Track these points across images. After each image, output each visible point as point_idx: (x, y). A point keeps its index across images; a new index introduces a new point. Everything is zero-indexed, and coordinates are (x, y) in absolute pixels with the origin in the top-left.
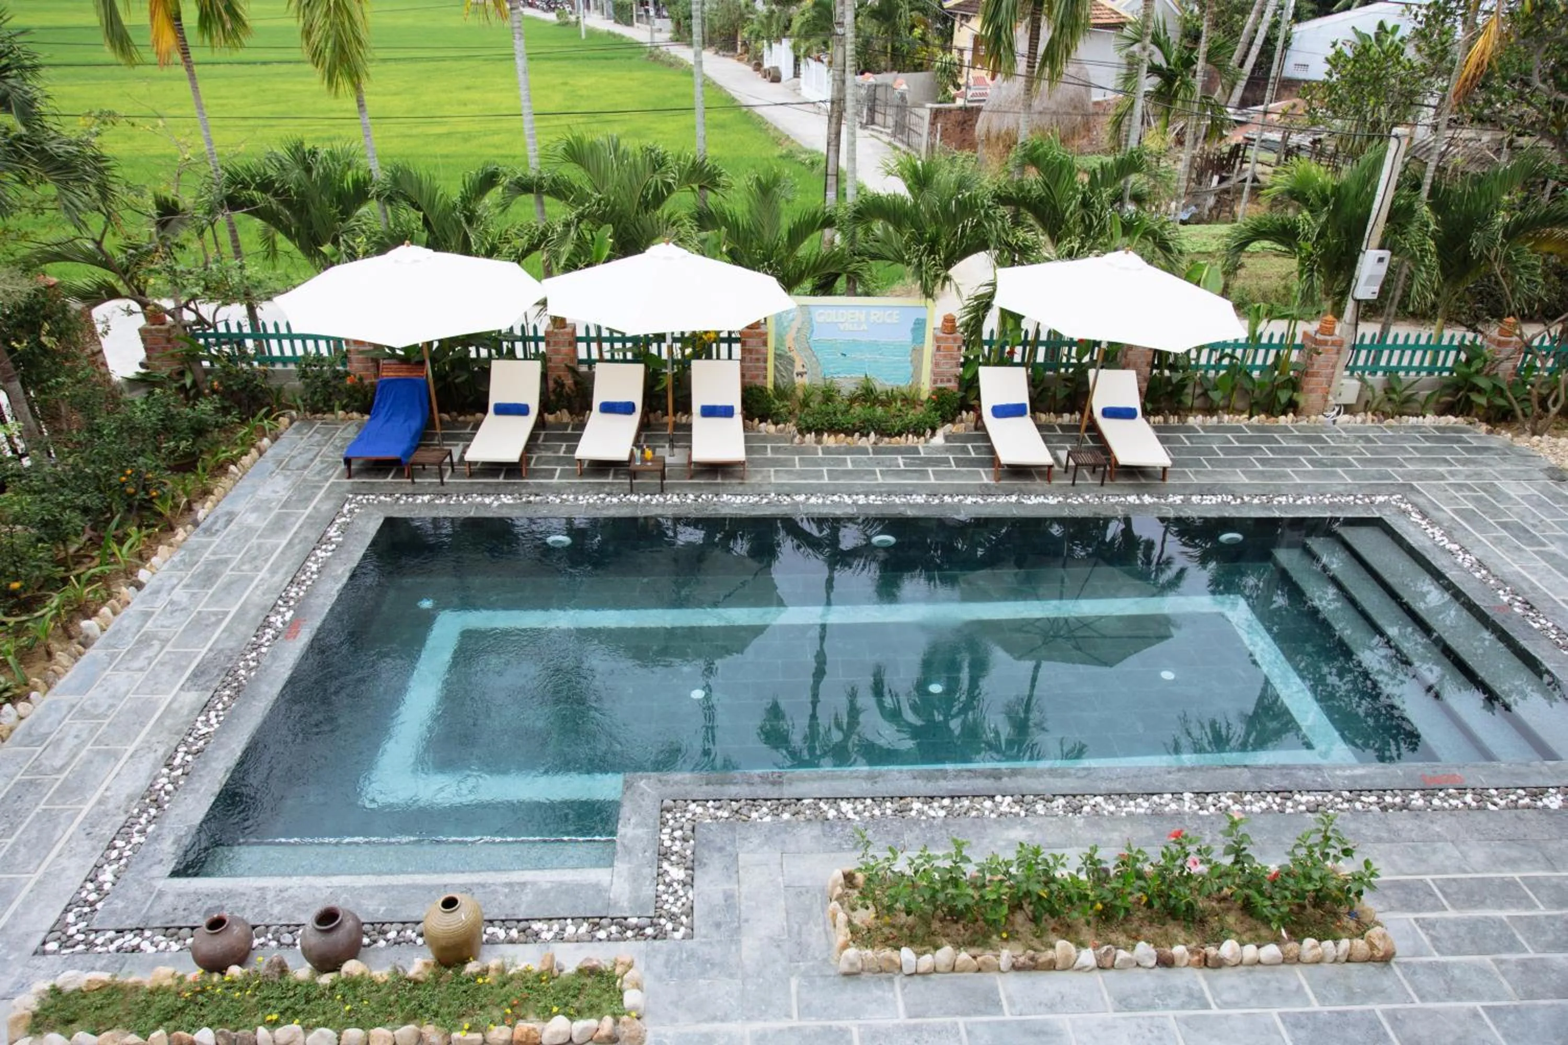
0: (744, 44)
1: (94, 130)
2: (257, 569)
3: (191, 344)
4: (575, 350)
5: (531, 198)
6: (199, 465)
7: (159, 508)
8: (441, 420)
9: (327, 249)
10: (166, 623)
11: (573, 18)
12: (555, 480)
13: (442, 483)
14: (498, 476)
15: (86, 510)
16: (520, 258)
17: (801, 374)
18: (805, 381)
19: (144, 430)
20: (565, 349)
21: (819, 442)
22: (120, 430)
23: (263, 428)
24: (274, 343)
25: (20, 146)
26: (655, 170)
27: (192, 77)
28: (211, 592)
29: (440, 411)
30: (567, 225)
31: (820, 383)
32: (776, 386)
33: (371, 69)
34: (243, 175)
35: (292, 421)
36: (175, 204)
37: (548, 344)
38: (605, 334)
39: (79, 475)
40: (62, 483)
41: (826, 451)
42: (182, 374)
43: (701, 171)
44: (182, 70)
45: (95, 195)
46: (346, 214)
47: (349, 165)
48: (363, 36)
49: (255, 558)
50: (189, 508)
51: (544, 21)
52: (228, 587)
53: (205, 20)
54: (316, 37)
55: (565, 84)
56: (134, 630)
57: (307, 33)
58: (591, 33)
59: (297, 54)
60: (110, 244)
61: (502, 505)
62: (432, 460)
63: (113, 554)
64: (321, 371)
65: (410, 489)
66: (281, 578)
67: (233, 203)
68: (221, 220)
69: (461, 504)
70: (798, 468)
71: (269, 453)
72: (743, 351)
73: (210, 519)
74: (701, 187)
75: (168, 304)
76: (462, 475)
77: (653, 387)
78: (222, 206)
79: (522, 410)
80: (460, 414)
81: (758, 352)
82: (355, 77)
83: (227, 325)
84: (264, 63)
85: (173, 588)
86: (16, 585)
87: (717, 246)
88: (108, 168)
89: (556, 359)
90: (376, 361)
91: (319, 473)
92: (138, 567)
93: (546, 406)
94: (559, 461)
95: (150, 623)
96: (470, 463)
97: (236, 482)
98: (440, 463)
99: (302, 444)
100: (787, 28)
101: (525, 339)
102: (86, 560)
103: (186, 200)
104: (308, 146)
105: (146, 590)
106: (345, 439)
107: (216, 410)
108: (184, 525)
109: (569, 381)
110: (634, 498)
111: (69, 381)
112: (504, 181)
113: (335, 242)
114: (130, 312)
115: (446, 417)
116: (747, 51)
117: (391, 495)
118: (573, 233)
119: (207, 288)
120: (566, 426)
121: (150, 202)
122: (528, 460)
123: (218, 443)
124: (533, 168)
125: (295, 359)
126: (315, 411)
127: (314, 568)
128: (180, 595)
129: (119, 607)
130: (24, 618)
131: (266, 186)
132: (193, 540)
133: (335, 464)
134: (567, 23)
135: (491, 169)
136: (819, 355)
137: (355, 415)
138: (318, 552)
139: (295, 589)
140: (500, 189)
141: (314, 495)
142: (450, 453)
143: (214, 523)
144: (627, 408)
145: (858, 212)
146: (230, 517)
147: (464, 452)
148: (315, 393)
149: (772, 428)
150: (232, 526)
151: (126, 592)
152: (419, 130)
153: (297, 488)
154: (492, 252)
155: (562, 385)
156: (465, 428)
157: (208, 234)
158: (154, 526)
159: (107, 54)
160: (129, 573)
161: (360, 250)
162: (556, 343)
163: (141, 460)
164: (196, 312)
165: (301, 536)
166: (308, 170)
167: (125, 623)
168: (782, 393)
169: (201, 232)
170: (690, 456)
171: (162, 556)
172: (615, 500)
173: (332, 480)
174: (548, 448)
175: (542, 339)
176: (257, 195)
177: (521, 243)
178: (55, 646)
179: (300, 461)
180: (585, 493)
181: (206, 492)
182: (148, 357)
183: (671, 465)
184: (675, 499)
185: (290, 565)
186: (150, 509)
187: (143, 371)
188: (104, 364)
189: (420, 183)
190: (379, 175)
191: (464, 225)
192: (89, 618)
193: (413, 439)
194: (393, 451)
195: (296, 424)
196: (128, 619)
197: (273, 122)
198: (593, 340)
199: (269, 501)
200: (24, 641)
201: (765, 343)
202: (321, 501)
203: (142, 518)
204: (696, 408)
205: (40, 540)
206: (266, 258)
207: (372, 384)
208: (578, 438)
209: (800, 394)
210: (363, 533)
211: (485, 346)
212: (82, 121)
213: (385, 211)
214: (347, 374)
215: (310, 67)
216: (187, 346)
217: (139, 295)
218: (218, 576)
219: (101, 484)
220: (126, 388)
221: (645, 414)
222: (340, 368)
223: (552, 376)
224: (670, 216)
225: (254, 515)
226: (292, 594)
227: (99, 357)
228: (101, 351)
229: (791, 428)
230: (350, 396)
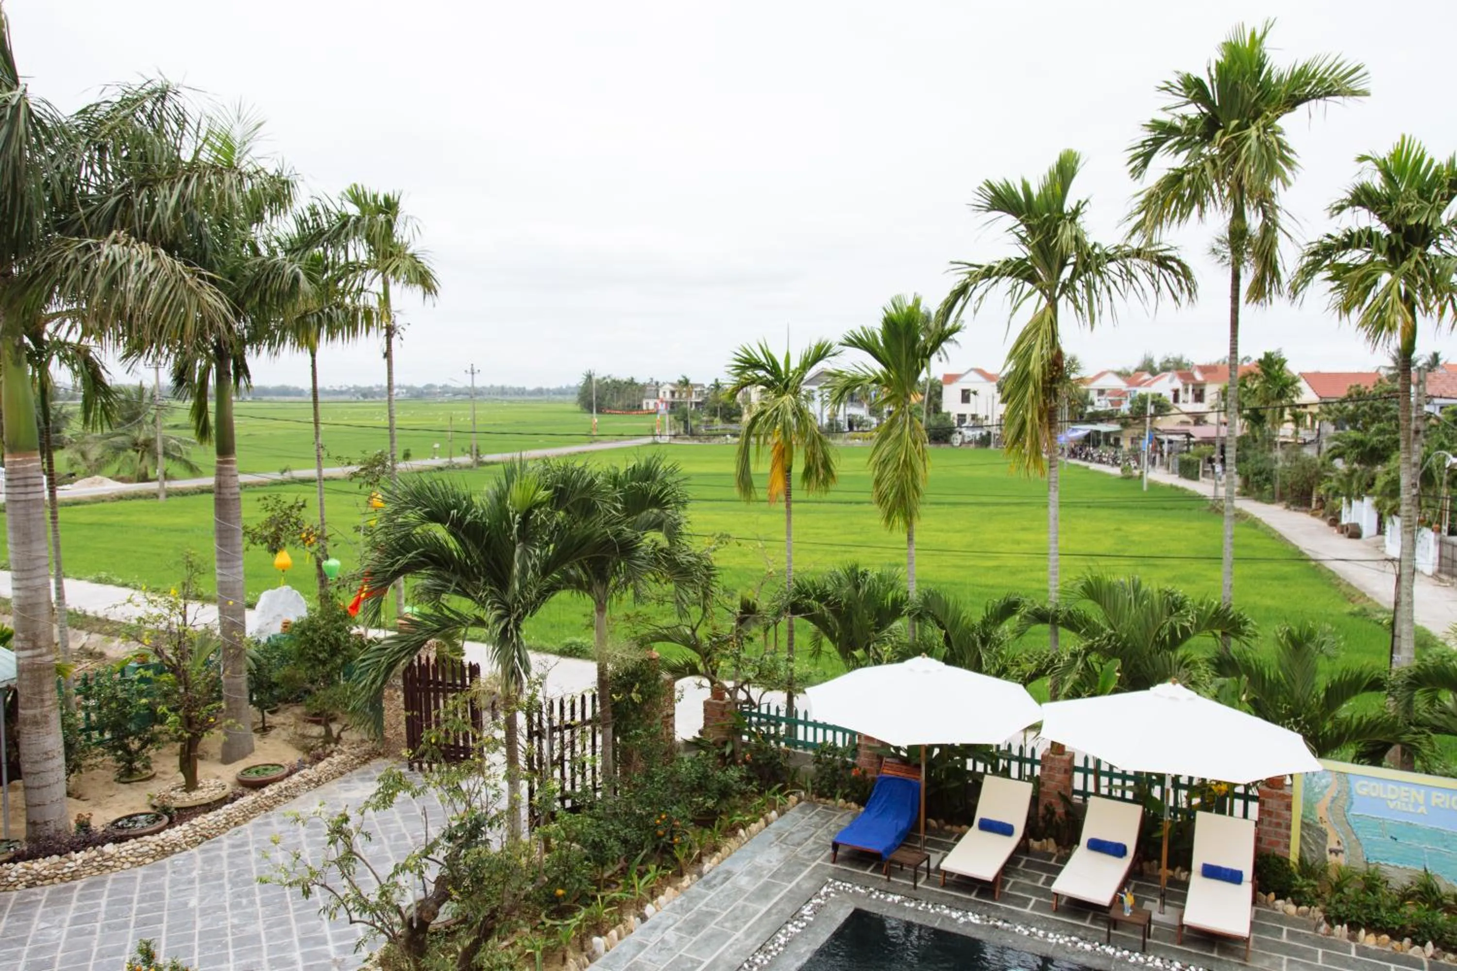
0: (1320, 500)
1: (713, 547)
2: (736, 929)
3: (738, 720)
4: (1071, 779)
5: (1045, 628)
6: (717, 823)
7: (677, 854)
8: (927, 826)
9: (859, 653)
10: (654, 958)
11: (1137, 472)
12: (1027, 911)
13: (915, 887)
14: (970, 893)
15: (625, 842)
16: (1027, 681)
17: (1336, 852)
18: (1342, 860)
19: (684, 784)
20: (1059, 776)
21: (1354, 938)
22: (668, 780)
23: (775, 801)
24: (801, 728)
25: (660, 555)
26: (1171, 613)
27: (789, 512)
28: (694, 939)
29: (927, 816)
30: (1074, 655)
31: (1362, 867)
32: (1301, 860)
33: (922, 509)
34: (808, 587)
35: (800, 800)
36: (754, 606)
37: (1043, 769)
38: (1105, 768)
39: (630, 813)
40: (615, 815)
41: (1363, 951)
42: (725, 743)
43: (1225, 618)
44: (783, 506)
45: (700, 594)
46: (881, 625)
47: (892, 586)
48: (921, 486)
49: (737, 918)
50: (699, 860)
51: (1109, 475)
52: (708, 940)
53: (808, 473)
54: (885, 486)
55: (1118, 530)
56: (628, 957)
57: (878, 482)
58: (1153, 485)
59: (867, 497)
60: (701, 633)
61: (968, 923)
62: (910, 861)
63: (633, 886)
64: (833, 760)
65: (884, 885)
66: (753, 943)
67: (795, 609)
68: (784, 622)
69: (928, 912)
70: (1320, 963)
71: (774, 825)
72: (1261, 811)
73: (712, 874)
74: (1223, 634)
75: (730, 684)
76: (935, 884)
77: (1150, 833)
78: (786, 610)
79: (1006, 830)
80: (947, 823)
81: (1279, 815)
82: (909, 517)
83: (769, 708)
84: (858, 503)
85: (667, 928)
86: (560, 892)
87: (1236, 694)
88: (714, 575)
89: (1050, 785)
90: (880, 758)
91: (810, 852)
92: (648, 902)
93: (1032, 829)
94: (1036, 891)
95: (641, 955)
96: (946, 873)
97: (741, 845)
98: (916, 867)
99: (802, 822)
100: (1370, 485)
101: (1021, 760)
102: (614, 886)
103: (763, 604)
104: (861, 569)
105: (647, 924)
106: (839, 826)
107: (742, 777)
108: (691, 874)
109: (1060, 810)
110: (1110, 950)
111: (643, 733)
112: (1023, 610)
113: (867, 649)
114: (700, 686)
115: (933, 822)
116: (1323, 507)
117: (866, 887)
118: (1080, 664)
119: (760, 675)
120: (1050, 856)
121: (738, 603)
122: (1004, 884)
123: (736, 807)
124: (1051, 601)
125: (814, 746)
126: (820, 795)
127: (782, 940)
128: (671, 936)
129: (624, 933)
130: (557, 923)
131: (822, 597)
132: (694, 888)
133: (824, 847)
134: (1130, 478)
135: (1013, 598)
136: (1360, 835)
137: (853, 805)
138: (790, 926)
139: (761, 957)
140: (1018, 617)
141: (801, 871)
142: (928, 858)
143: (715, 877)
144: (1118, 850)
145: (1415, 677)
146: (729, 875)
147: (942, 860)
148: (823, 778)
149: (1292, 909)
150: (727, 884)
151: (633, 920)
152: (972, 563)
153: (787, 862)
154: (1002, 673)
155: (1053, 813)
156: (948, 837)
157: (771, 632)
158: (669, 868)
159: (736, 493)
160: (640, 904)
161: (885, 658)
162: (1051, 769)
163: (675, 808)
164: (748, 693)
165: (779, 907)
166: (857, 587)
167: (624, 949)
168: (1307, 869)
169: (767, 629)
170: (1181, 916)
171: (668, 897)
172: (1088, 947)
173: (819, 861)
174: (1026, 875)
175: (1038, 762)
176: (815, 604)
177: (1030, 668)
178: (570, 954)
179: (797, 838)
180: (1056, 932)
181: (716, 849)
182: (705, 725)
183: (1158, 923)
184: (1158, 962)
185: (762, 933)
186: (671, 853)
187: (698, 736)
188: (673, 726)
189: (947, 605)
190: (914, 595)
191: (979, 645)
192: (600, 936)
193: (898, 837)
194: (876, 846)
195: (802, 803)
196: (625, 947)
197: (852, 549)
198: (1091, 771)
199: (761, 868)
200: (551, 942)
201: (1289, 807)
202: (804, 878)
203: (662, 859)
204: (1197, 864)
205: (587, 859)
206: (811, 656)
207: (873, 780)
208: (1057, 870)
209: (1333, 875)
210: (832, 918)
211: (981, 760)
212: (707, 540)
213: (914, 626)
214: (854, 765)
215: (875, 507)
216: (734, 720)
217: (711, 675)
218: (704, 926)
219: (641, 823)
220: (682, 748)
221: (1136, 861)
222: (849, 760)
223: (1044, 800)
224: (1184, 659)
225: (747, 879)
226: (758, 961)
227: (670, 720)
228: (673, 715)
229: (1317, 913)
230: (852, 787)
